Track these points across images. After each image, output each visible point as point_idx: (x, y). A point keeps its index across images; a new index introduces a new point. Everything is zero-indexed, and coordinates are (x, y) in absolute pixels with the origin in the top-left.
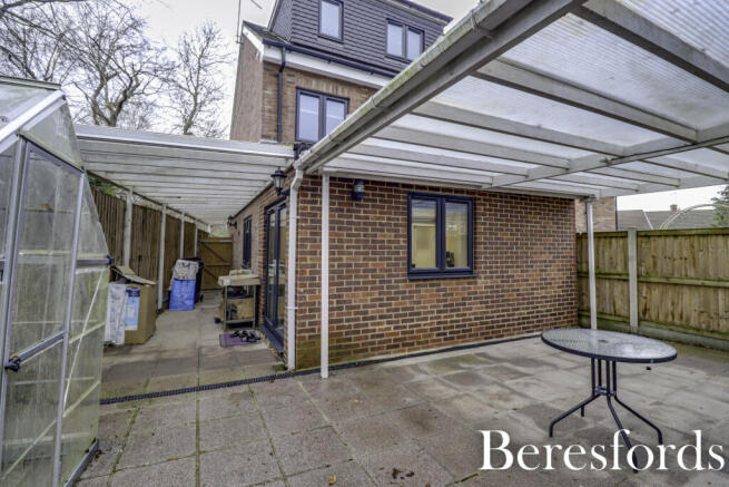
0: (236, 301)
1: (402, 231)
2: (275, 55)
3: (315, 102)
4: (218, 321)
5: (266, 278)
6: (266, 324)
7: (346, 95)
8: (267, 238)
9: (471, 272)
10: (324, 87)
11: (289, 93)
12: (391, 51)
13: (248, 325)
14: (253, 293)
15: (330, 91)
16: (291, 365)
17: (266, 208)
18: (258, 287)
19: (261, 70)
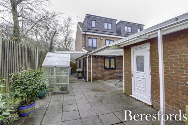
0: (79, 73)
1: (103, 62)
2: (84, 33)
3: (91, 40)
4: (76, 77)
5: (84, 70)
6: (84, 77)
7: (97, 38)
8: (83, 63)
9: (115, 68)
10: (93, 37)
11: (87, 39)
12: (105, 28)
13: (81, 77)
14: (82, 72)
15: (94, 37)
16: (88, 80)
17: (84, 59)
18: (82, 71)
19: (82, 36)
